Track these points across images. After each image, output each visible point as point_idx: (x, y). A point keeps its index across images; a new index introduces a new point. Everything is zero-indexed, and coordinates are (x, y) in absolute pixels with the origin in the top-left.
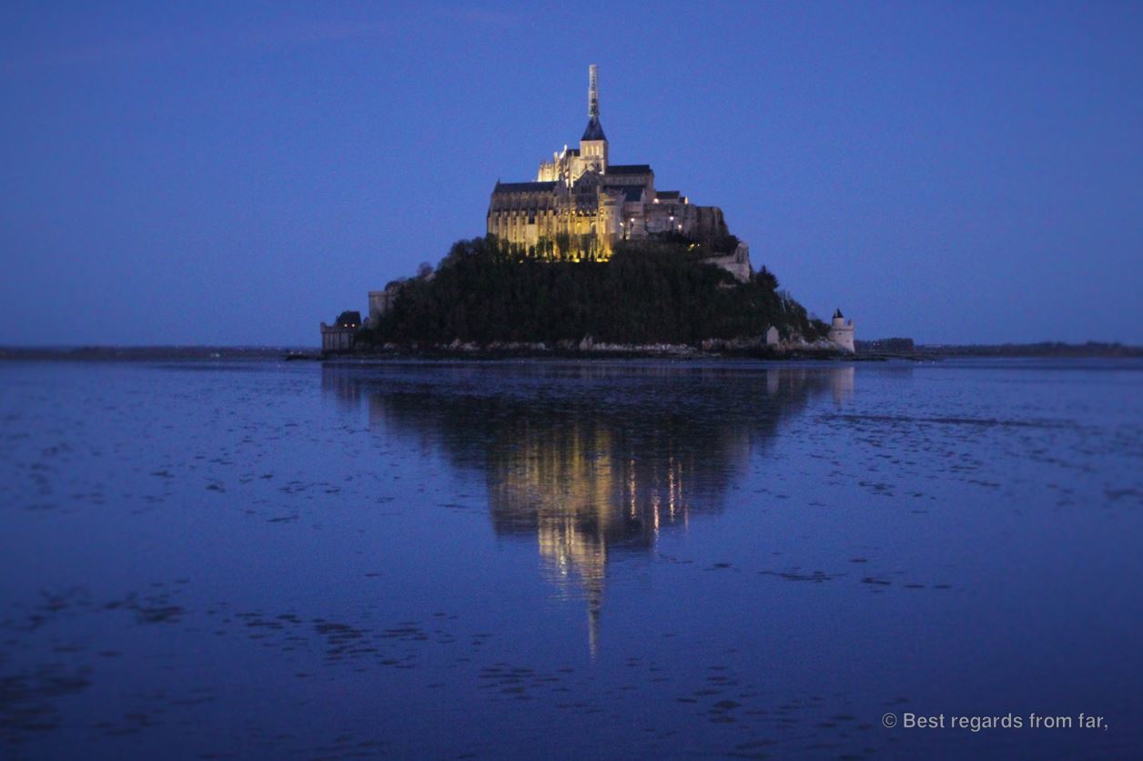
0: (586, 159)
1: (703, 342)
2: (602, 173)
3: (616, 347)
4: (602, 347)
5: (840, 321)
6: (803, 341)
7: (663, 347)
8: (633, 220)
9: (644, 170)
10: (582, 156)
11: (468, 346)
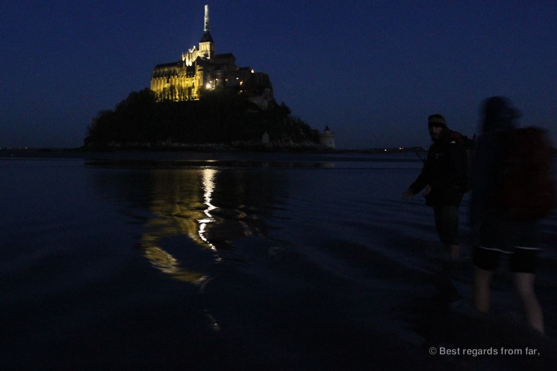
0: (202, 51)
1: (233, 142)
2: (209, 58)
3: (183, 145)
4: (176, 145)
5: (328, 132)
6: (291, 142)
7: (210, 145)
8: (217, 79)
9: (230, 56)
10: (200, 50)
11: (118, 145)
